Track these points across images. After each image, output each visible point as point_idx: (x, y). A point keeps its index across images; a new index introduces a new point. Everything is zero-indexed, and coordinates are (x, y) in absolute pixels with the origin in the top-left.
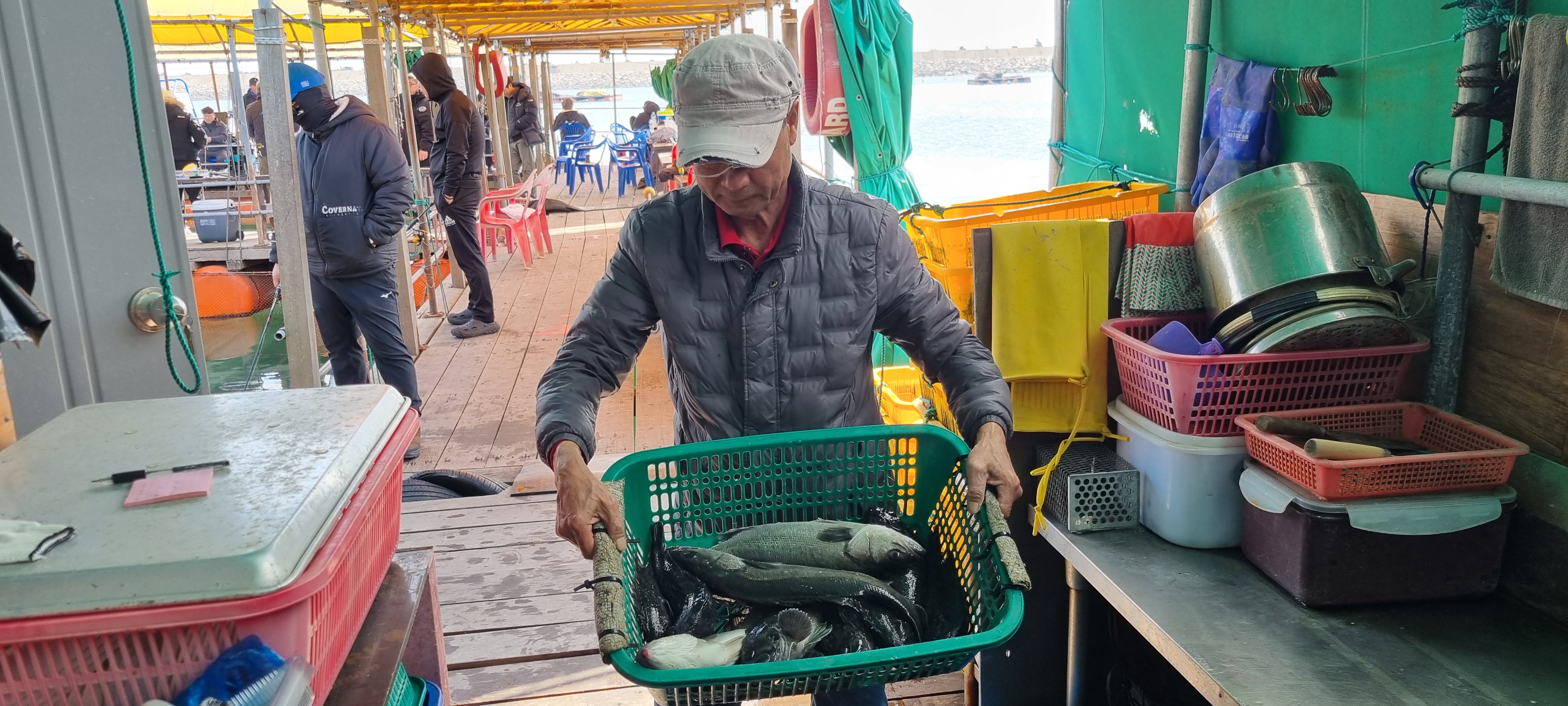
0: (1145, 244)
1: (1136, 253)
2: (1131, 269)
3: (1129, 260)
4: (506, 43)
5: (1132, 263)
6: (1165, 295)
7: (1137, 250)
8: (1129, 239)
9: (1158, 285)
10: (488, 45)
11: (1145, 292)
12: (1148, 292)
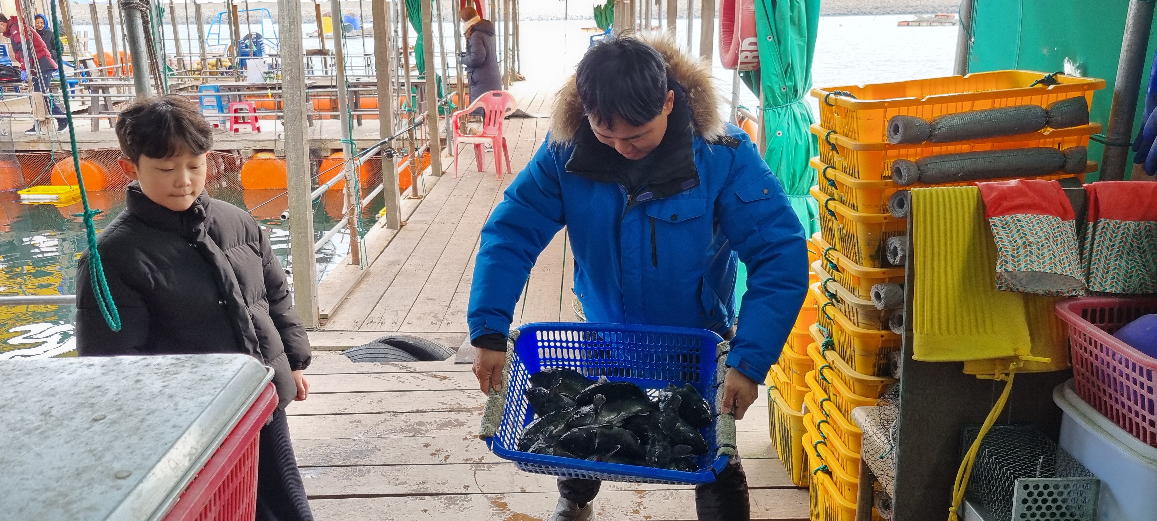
0: (1111, 218)
1: (1100, 228)
2: (1092, 244)
3: (1090, 235)
5: (1093, 239)
6: (1131, 277)
7: (1101, 225)
8: (1091, 213)
9: (1123, 264)
11: (1108, 272)
12: (1111, 273)
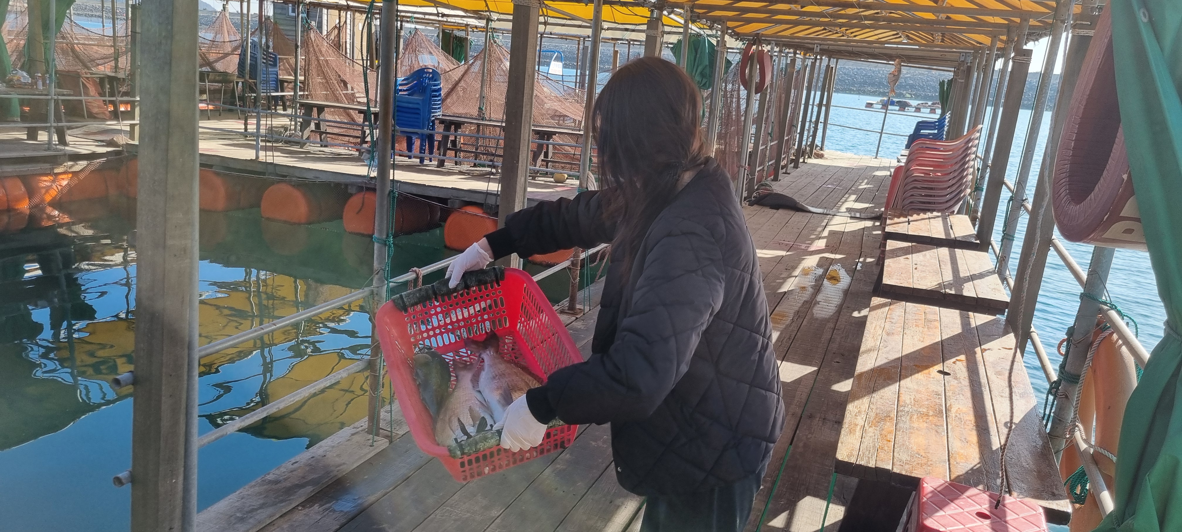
10: (760, 45)
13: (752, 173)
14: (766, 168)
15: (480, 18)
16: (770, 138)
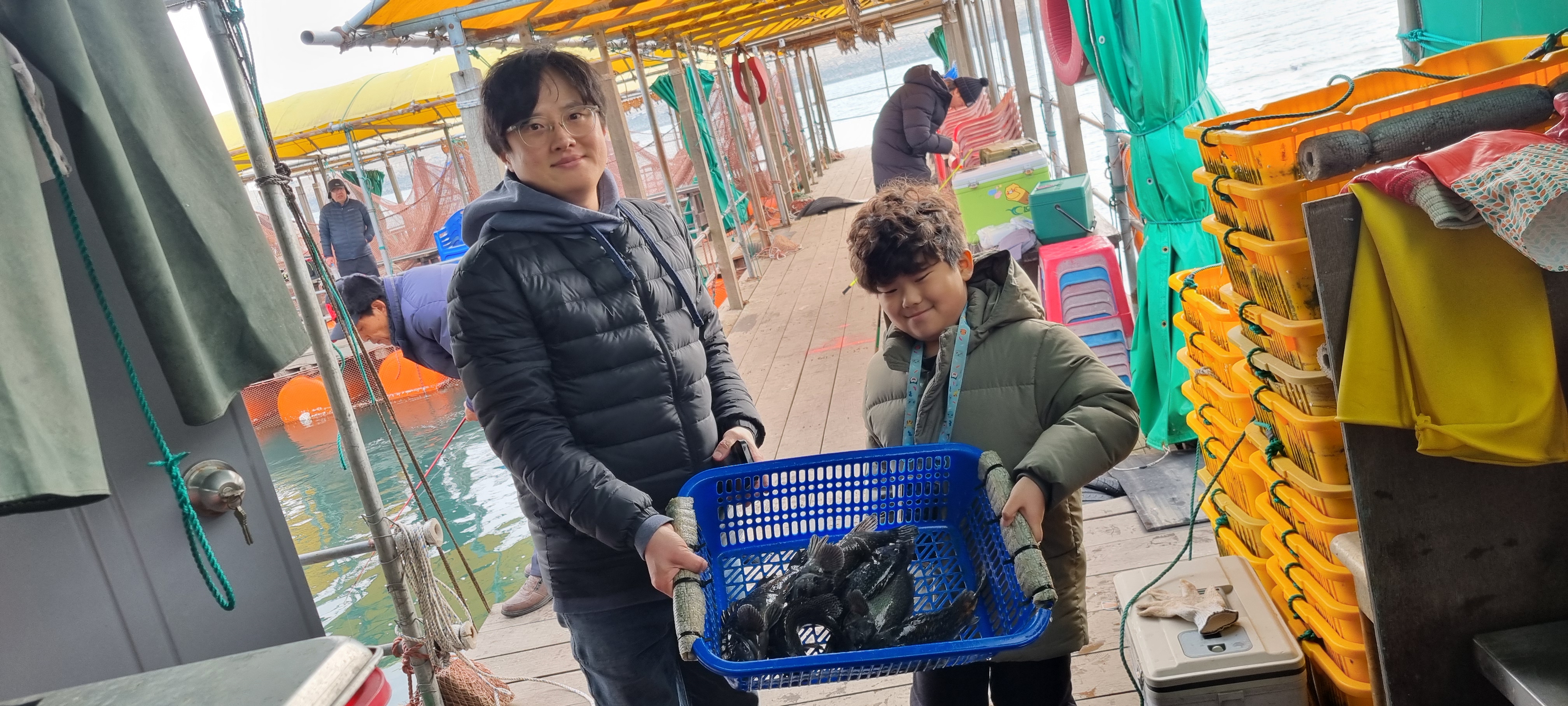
4: (766, 47)
10: (745, 53)
13: (786, 189)
14: (795, 181)
15: (438, 127)
16: (786, 148)
